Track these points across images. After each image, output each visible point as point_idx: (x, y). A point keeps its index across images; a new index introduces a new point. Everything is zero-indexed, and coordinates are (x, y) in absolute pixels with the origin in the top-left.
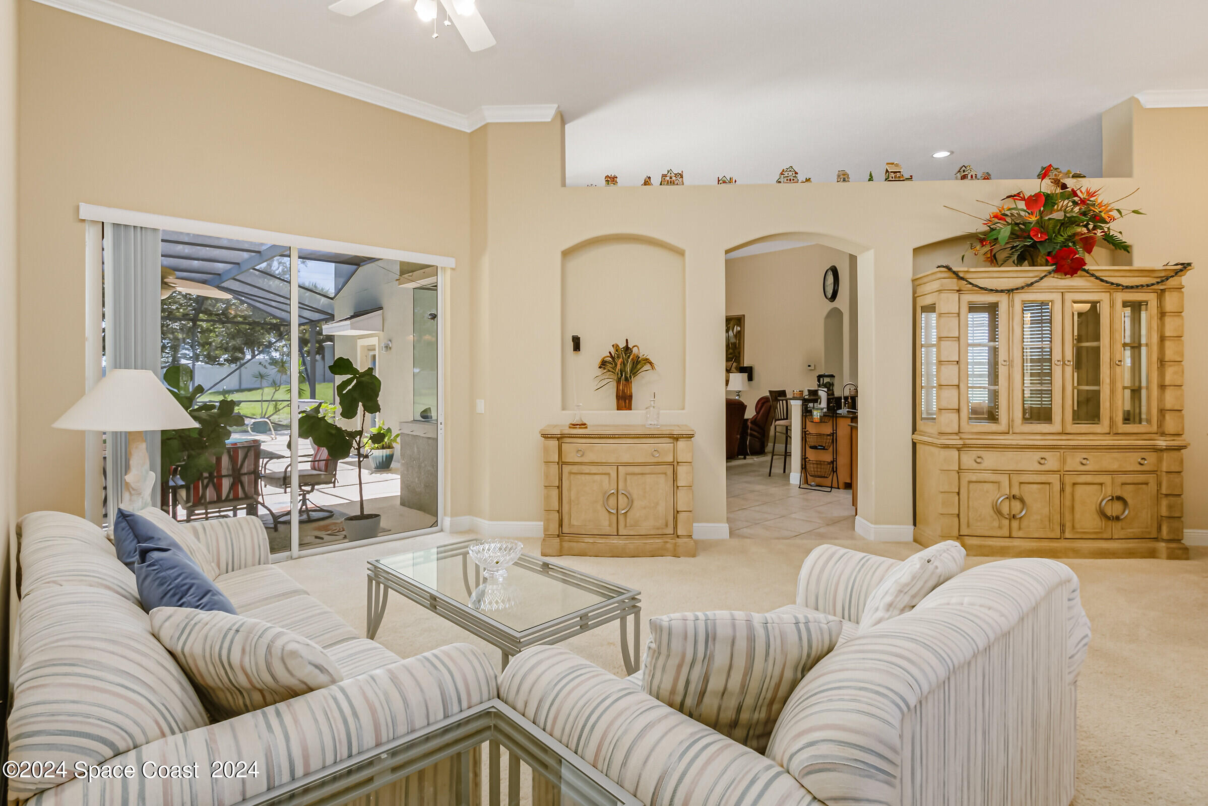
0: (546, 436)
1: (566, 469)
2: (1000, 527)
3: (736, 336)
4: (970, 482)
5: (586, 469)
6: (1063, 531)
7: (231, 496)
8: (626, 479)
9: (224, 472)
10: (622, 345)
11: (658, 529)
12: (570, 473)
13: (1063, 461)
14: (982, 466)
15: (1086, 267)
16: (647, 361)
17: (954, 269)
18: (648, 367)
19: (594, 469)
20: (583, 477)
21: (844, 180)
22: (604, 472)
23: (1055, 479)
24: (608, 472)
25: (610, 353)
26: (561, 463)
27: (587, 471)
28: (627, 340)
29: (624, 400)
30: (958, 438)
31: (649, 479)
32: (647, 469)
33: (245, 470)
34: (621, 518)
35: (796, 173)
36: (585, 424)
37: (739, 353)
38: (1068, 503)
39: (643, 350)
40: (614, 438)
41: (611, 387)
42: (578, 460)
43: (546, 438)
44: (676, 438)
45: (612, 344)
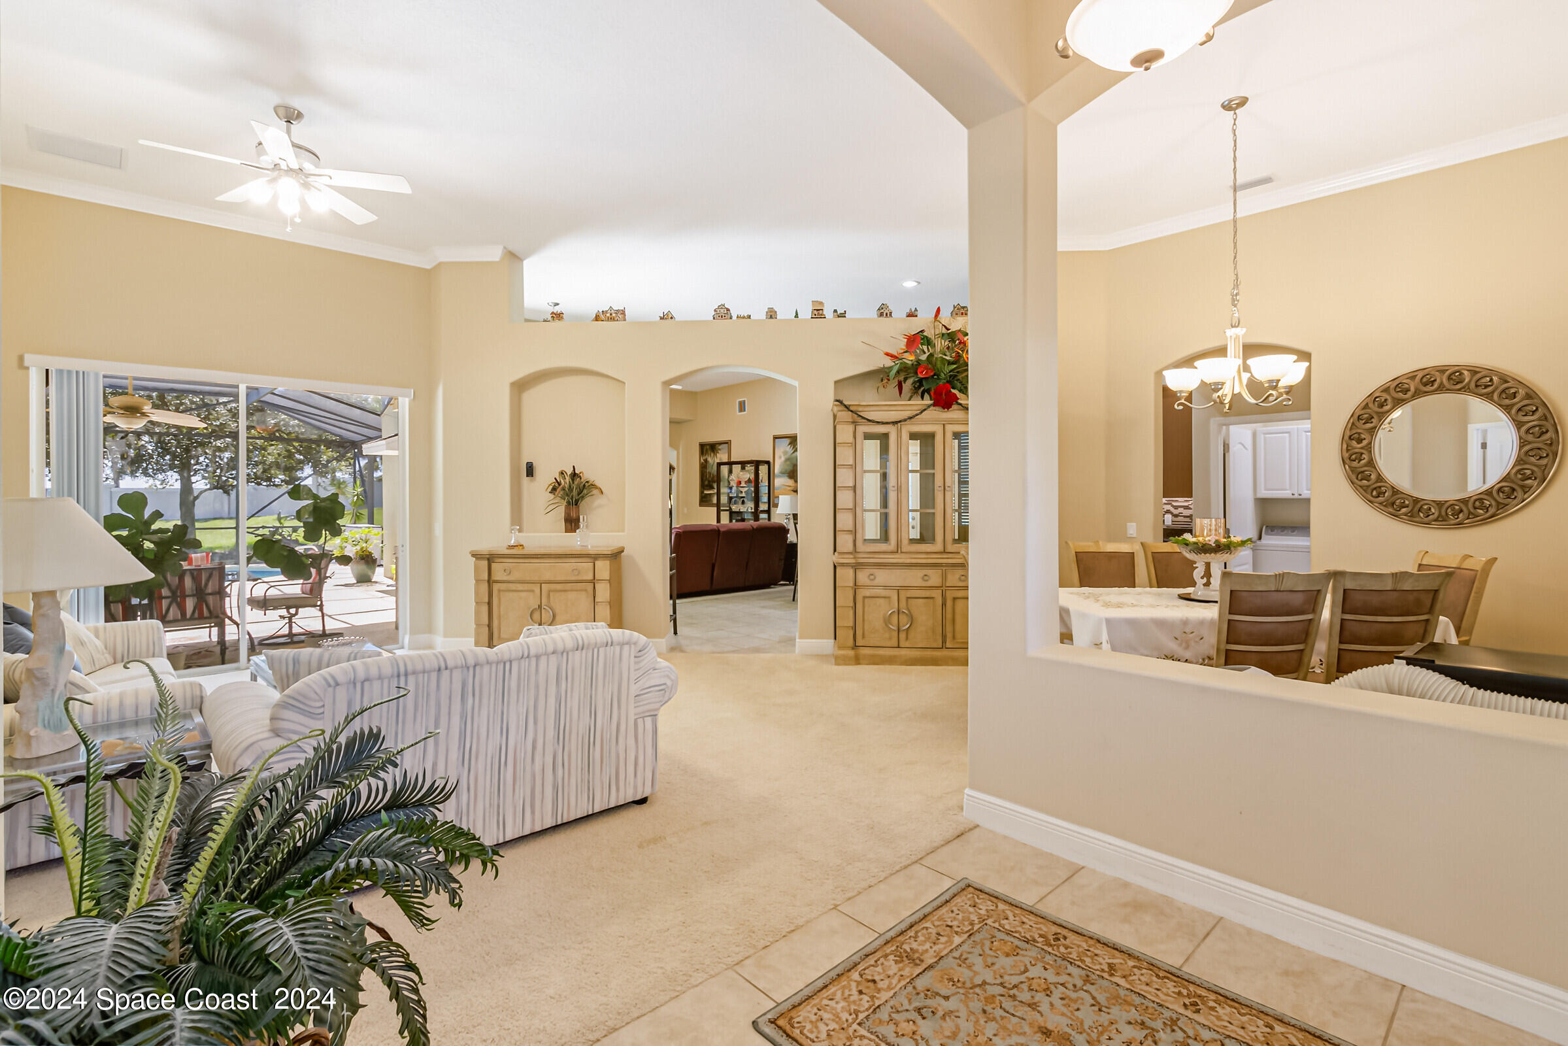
0: (476, 556)
1: (496, 587)
2: (890, 639)
4: (864, 597)
6: (944, 641)
7: (196, 615)
8: (549, 596)
9: (188, 592)
10: (570, 471)
12: (499, 591)
13: (944, 577)
14: (876, 582)
15: (959, 401)
16: (593, 486)
17: (846, 403)
18: (595, 492)
19: (520, 587)
20: (511, 594)
21: (771, 317)
22: (529, 589)
23: (937, 594)
24: (532, 589)
25: (555, 479)
26: (490, 582)
27: (514, 588)
28: (574, 467)
29: (572, 523)
30: (852, 556)
31: (572, 596)
32: (568, 586)
33: (209, 590)
35: (728, 310)
36: (522, 545)
38: (949, 616)
39: (588, 474)
40: (537, 558)
41: (561, 511)
42: (505, 578)
43: (477, 558)
44: (595, 557)
45: (560, 470)
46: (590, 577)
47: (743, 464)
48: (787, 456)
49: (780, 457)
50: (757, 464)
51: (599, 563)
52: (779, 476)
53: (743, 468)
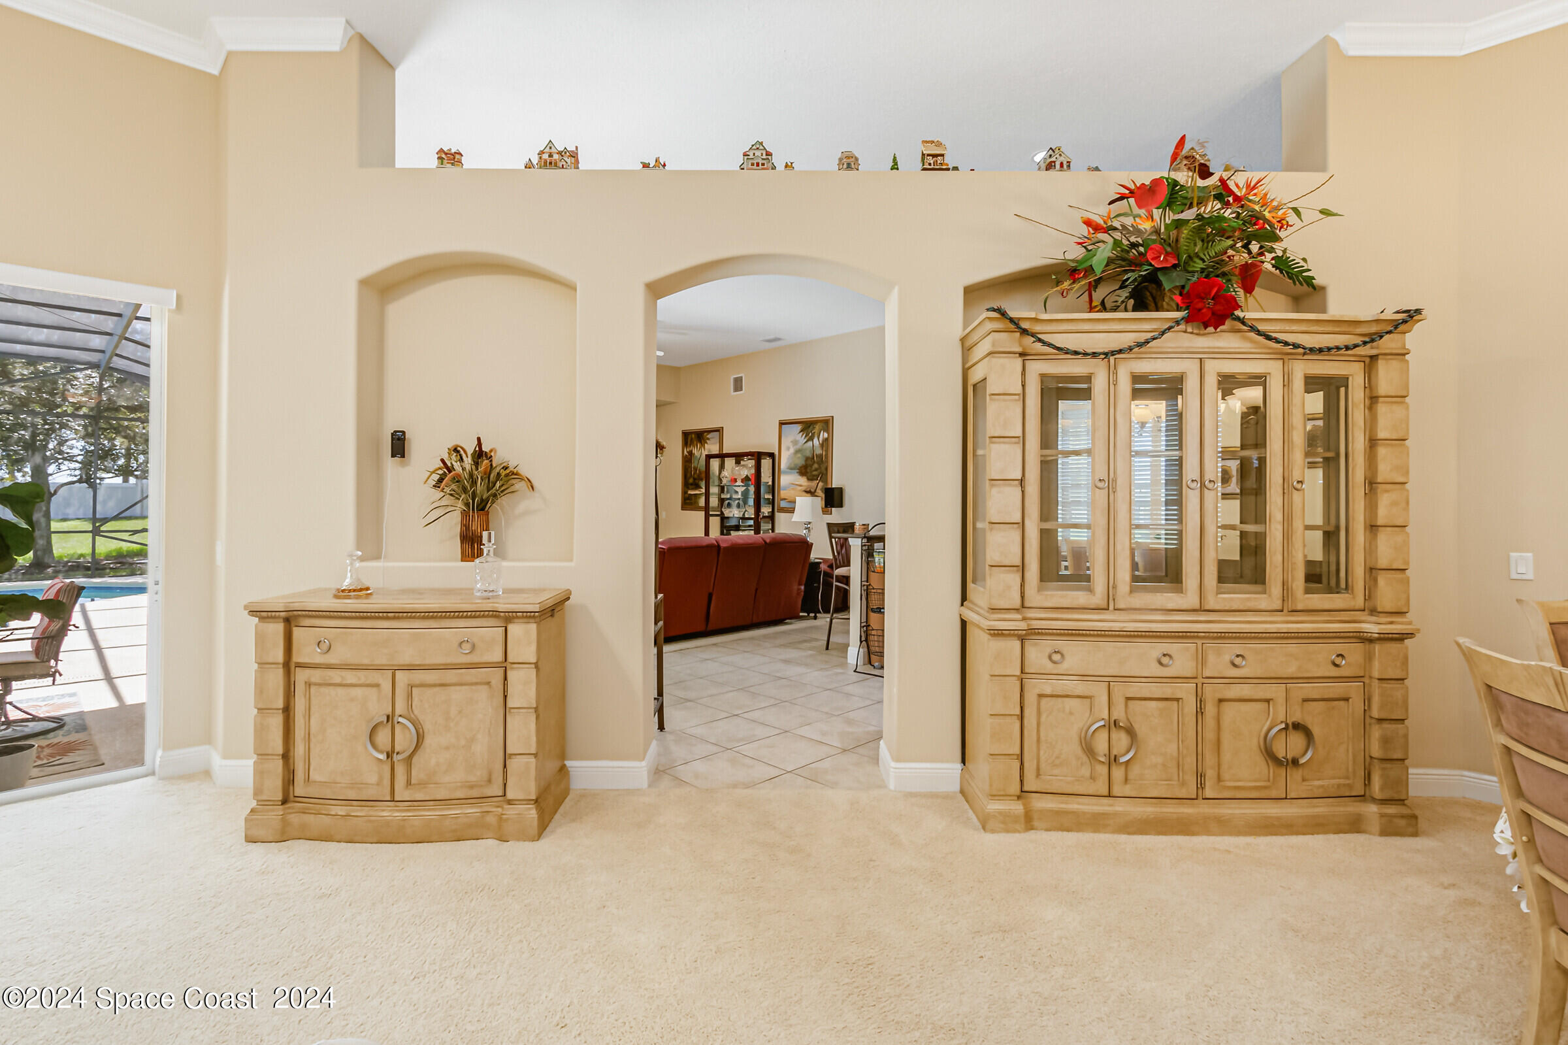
0: (262, 614)
1: (301, 676)
2: (1093, 778)
3: (822, 445)
4: (1041, 696)
5: (336, 676)
6: (1201, 786)
8: (410, 696)
10: (470, 447)
11: (472, 787)
12: (309, 684)
13: (1202, 660)
14: (1064, 667)
15: (1238, 313)
16: (516, 475)
17: (1013, 314)
18: (520, 486)
19: (350, 677)
20: (332, 691)
21: (849, 167)
22: (368, 682)
23: (1186, 691)
24: (375, 681)
25: (443, 461)
26: (288, 665)
27: (338, 680)
28: (479, 439)
29: (471, 545)
30: (1019, 616)
31: (457, 695)
32: (451, 676)
34: (400, 770)
35: (769, 154)
36: (367, 590)
37: (826, 469)
38: (1210, 735)
39: (505, 453)
40: (388, 618)
41: (453, 523)
42: (318, 659)
43: (262, 619)
44: (508, 618)
45: (451, 445)
46: (498, 656)
47: (738, 457)
48: (798, 447)
49: (788, 449)
50: (758, 456)
51: (515, 629)
52: (785, 473)
53: (738, 463)
